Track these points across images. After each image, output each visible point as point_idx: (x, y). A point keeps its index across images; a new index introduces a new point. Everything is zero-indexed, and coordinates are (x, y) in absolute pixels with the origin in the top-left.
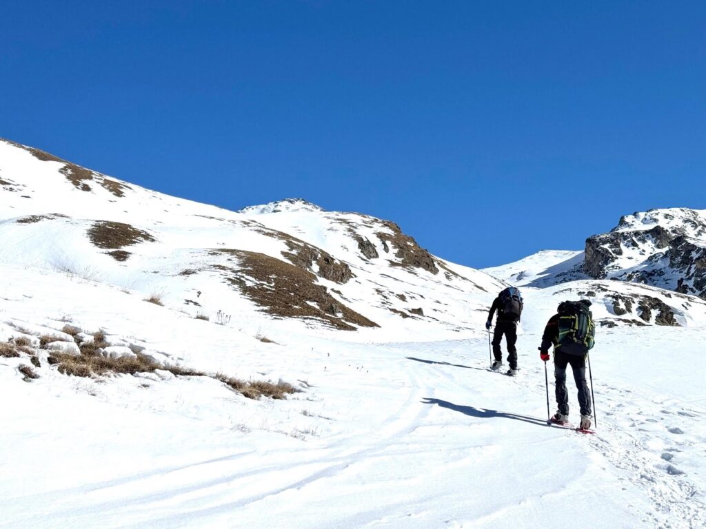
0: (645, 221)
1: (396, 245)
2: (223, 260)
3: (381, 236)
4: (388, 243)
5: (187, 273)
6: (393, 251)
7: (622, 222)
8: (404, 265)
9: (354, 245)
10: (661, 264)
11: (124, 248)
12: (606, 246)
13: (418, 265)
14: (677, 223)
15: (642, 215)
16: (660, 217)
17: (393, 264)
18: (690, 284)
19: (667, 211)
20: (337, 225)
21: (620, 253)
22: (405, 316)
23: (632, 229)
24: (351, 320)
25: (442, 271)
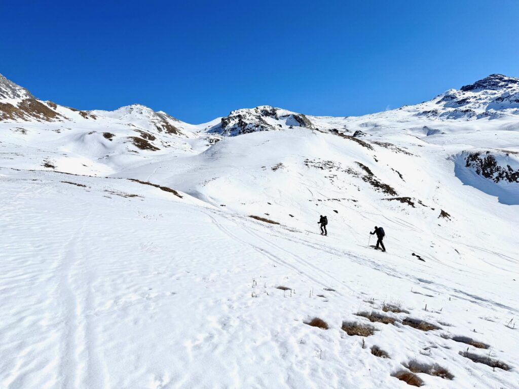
0: (236, 113)
1: (167, 128)
2: (130, 139)
3: (163, 126)
4: (165, 127)
5: (124, 143)
6: (166, 129)
7: (231, 113)
8: (169, 133)
9: (156, 129)
10: (237, 126)
11: (111, 138)
12: (226, 120)
13: (172, 132)
14: (244, 113)
15: (236, 111)
16: (240, 112)
17: (166, 133)
18: (241, 131)
19: (242, 110)
20: (151, 123)
21: (230, 122)
22: (166, 147)
23: (233, 115)
24: (155, 149)
25: (178, 133)
